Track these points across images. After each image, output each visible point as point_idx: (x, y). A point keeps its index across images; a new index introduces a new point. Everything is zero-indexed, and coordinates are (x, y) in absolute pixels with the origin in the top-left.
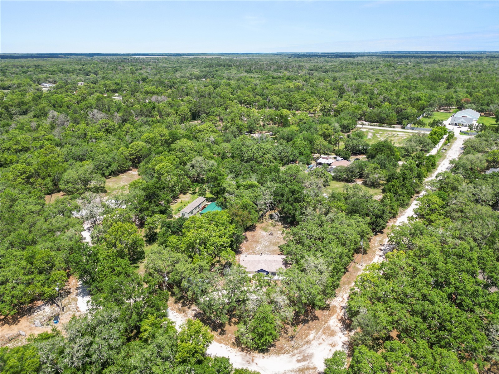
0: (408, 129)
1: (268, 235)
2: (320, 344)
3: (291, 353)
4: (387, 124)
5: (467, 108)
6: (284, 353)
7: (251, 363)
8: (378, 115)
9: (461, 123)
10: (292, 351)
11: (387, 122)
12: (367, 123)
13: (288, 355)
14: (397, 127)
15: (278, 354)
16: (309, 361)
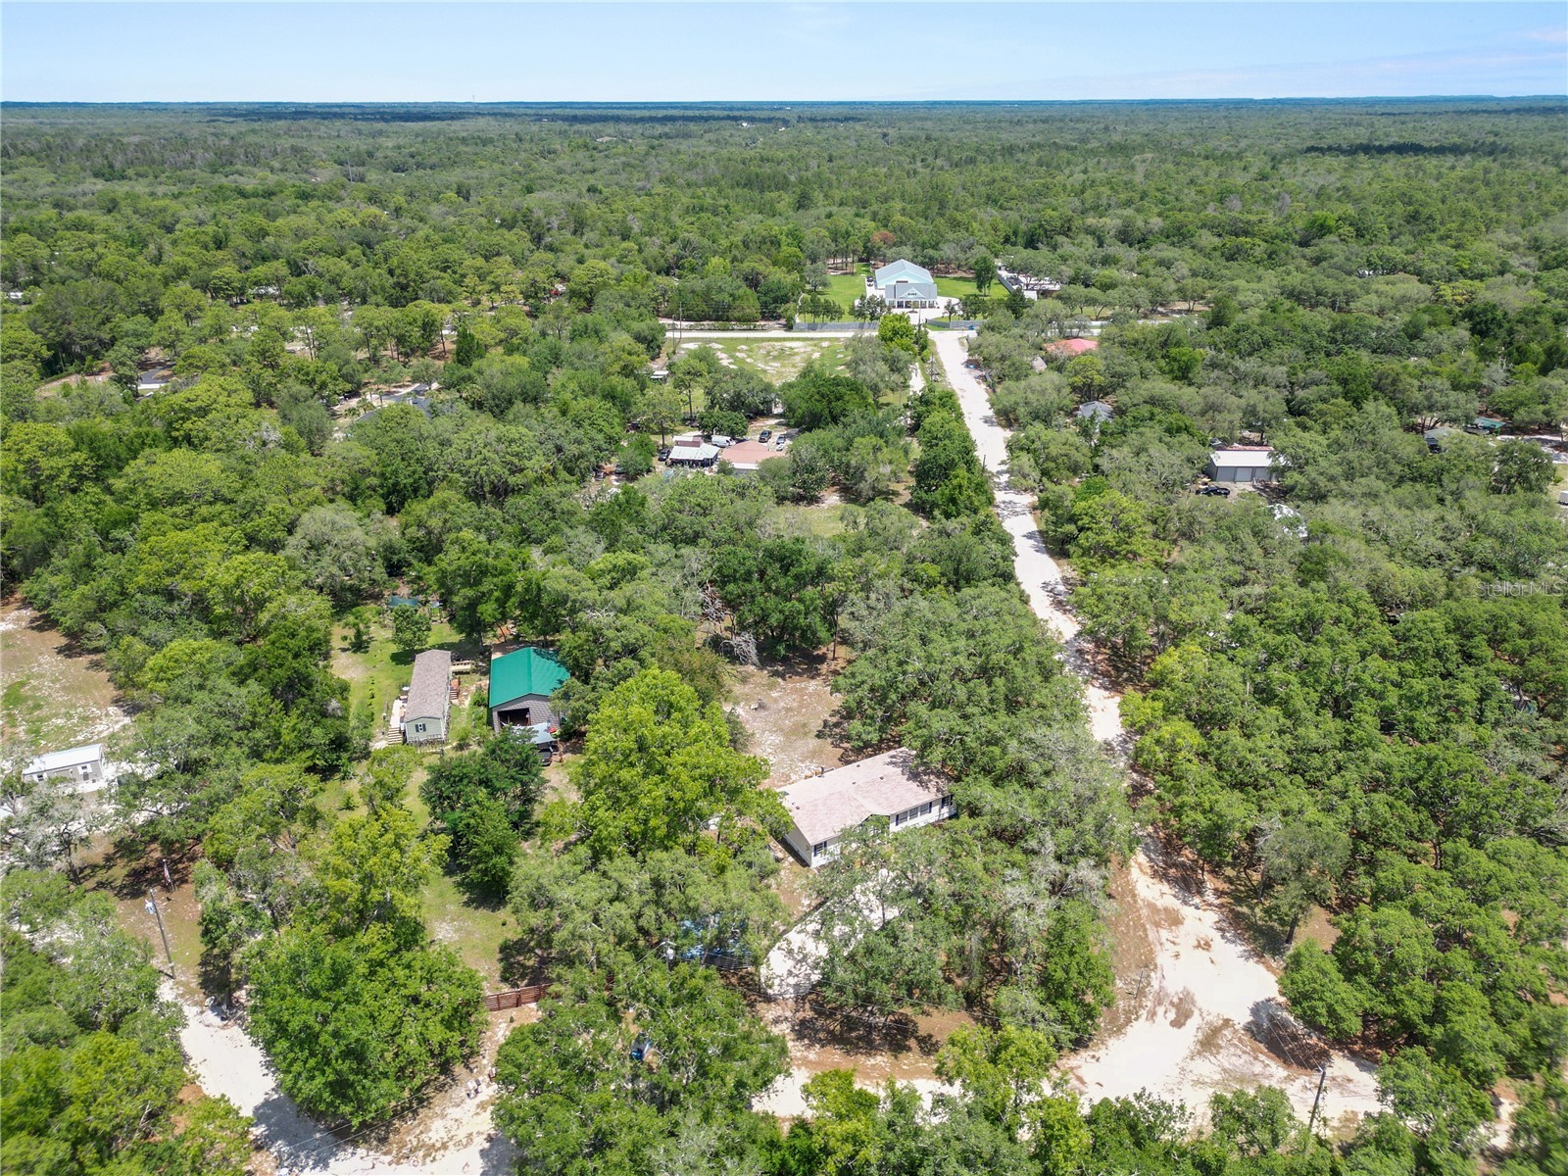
0: (802, 331)
1: (754, 713)
2: (1177, 956)
3: (1143, 1013)
4: (738, 320)
5: (894, 260)
6: (1128, 1021)
7: (1083, 1088)
8: (706, 296)
9: (911, 298)
10: (1141, 1006)
11: (737, 314)
12: (685, 324)
13: (1142, 1019)
14: (771, 329)
15: (1119, 1030)
16: (1196, 1013)
